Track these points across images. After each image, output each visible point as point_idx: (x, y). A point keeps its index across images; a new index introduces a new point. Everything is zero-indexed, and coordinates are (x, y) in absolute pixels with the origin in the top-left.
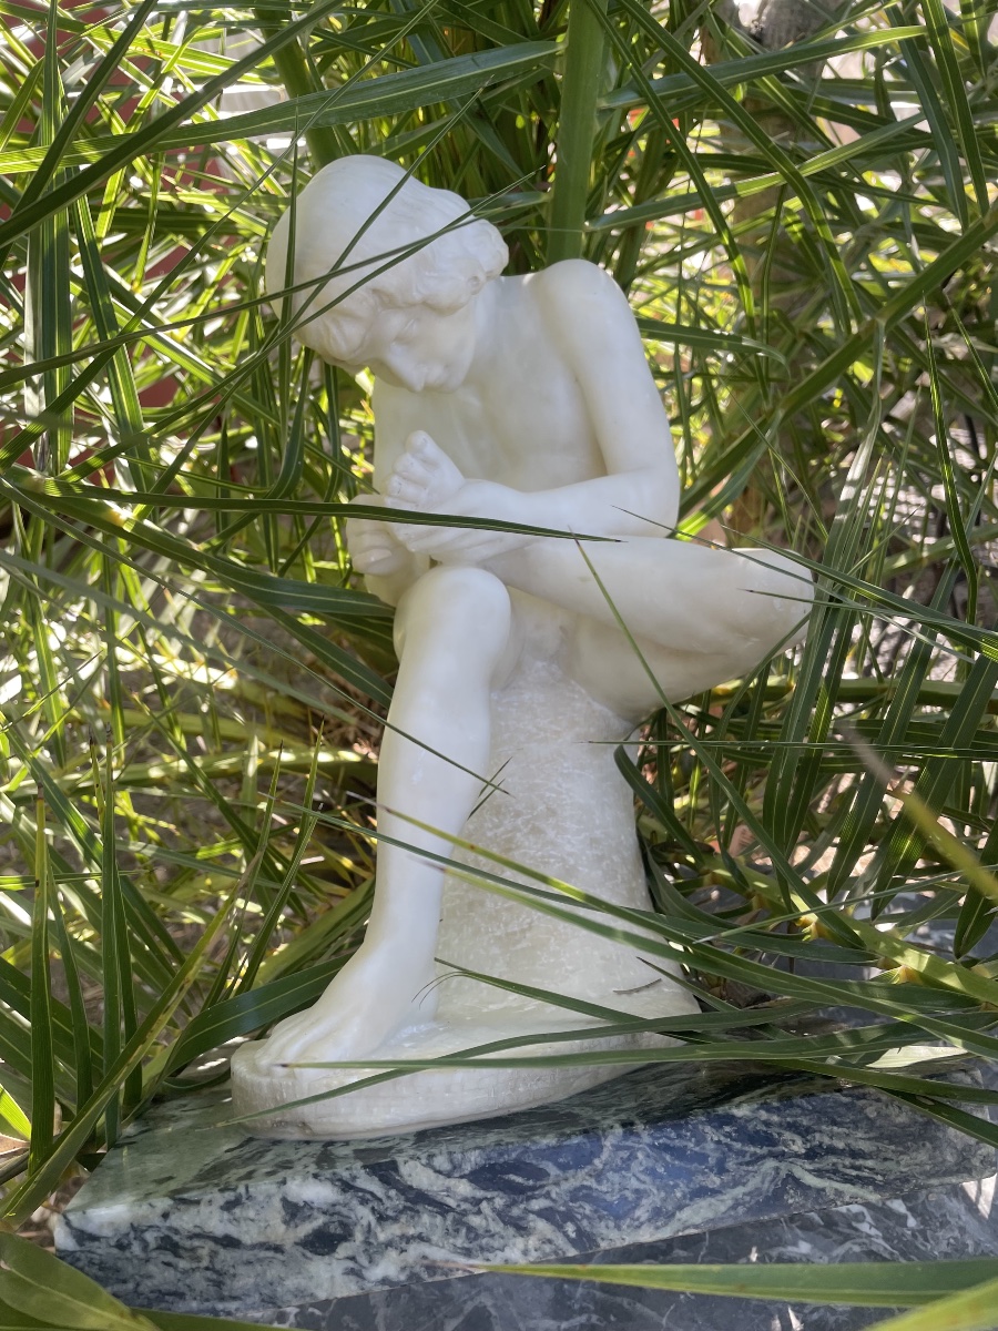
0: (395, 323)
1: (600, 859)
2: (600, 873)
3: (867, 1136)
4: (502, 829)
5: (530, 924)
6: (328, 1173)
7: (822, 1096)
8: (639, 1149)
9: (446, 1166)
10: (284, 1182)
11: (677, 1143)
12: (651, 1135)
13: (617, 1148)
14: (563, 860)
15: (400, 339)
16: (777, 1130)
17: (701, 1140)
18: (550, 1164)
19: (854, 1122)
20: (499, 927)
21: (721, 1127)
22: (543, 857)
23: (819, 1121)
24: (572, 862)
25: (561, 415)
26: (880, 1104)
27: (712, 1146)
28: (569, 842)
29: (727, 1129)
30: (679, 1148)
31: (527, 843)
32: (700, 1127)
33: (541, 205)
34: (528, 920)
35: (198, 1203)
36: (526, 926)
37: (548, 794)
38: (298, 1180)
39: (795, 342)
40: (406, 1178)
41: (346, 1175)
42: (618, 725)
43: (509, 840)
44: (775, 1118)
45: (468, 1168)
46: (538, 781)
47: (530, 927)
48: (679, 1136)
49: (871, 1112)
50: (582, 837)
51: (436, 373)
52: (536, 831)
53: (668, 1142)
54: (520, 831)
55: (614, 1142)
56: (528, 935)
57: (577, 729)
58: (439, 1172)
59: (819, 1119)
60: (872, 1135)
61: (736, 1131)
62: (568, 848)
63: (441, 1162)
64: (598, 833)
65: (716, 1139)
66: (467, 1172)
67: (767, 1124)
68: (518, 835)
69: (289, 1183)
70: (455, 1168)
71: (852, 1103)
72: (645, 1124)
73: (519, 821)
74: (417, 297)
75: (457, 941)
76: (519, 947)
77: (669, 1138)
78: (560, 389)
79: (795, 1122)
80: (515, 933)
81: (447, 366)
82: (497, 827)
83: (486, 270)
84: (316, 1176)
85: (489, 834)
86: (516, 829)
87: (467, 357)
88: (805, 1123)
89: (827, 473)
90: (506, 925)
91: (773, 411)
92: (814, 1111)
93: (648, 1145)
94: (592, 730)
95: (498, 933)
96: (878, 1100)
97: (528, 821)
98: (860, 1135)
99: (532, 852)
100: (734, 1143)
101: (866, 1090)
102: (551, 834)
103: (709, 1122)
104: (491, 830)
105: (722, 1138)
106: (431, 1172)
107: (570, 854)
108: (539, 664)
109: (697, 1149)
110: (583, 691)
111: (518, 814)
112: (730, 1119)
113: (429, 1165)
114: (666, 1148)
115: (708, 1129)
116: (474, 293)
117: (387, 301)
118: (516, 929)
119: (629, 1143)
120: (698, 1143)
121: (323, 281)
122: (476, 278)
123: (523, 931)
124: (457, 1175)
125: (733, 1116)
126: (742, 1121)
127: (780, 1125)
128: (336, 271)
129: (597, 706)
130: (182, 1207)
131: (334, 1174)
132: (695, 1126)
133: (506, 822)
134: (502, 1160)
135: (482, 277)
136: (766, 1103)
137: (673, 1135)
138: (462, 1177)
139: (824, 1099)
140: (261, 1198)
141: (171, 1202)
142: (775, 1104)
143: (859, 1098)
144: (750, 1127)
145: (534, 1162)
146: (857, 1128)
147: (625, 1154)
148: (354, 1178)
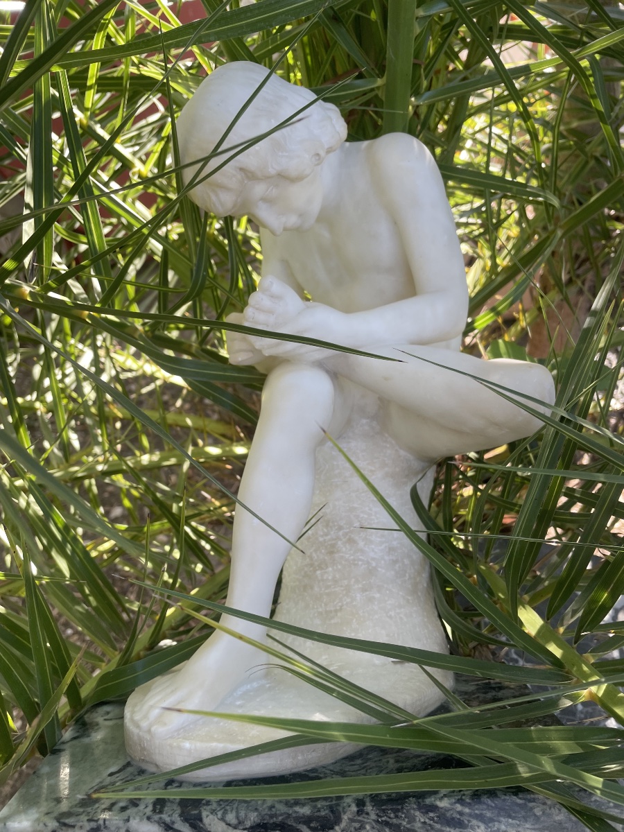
0: (259, 189)
1: (395, 562)
2: (393, 573)
3: (533, 827)
4: (329, 537)
5: (341, 607)
6: (156, 817)
7: (503, 797)
8: (367, 823)
9: (234, 821)
10: (128, 820)
11: (395, 821)
12: (377, 815)
13: (352, 820)
14: (368, 563)
15: (264, 199)
16: (467, 818)
17: (412, 820)
18: (305, 827)
19: (524, 817)
20: (321, 606)
21: (427, 813)
22: (354, 560)
23: (499, 815)
24: (374, 564)
25: (384, 249)
26: (545, 807)
27: (419, 825)
28: (373, 551)
29: (431, 815)
30: (396, 824)
31: (344, 549)
32: (412, 812)
33: (378, 88)
34: (340, 604)
35: (73, 827)
36: (338, 608)
37: (362, 515)
38: (137, 820)
39: (587, 163)
40: (207, 826)
41: (168, 819)
42: (417, 465)
43: (333, 546)
44: (467, 810)
45: (248, 824)
46: (355, 505)
47: (341, 609)
48: (397, 817)
49: (538, 812)
50: (383, 547)
51: (293, 220)
52: (351, 541)
53: (388, 820)
54: (341, 540)
55: (350, 816)
56: (339, 614)
57: (386, 469)
58: (229, 825)
59: (499, 813)
60: (537, 826)
61: (437, 817)
62: (372, 554)
63: (231, 817)
64: (395, 543)
65: (423, 820)
66: (247, 826)
67: (461, 813)
68: (339, 543)
69: (131, 821)
70: (240, 823)
71: (525, 804)
72: (373, 806)
73: (341, 533)
74: (272, 171)
75: (294, 610)
76: (333, 621)
77: (390, 818)
78: (383, 229)
79: (481, 814)
80: (331, 612)
81: (301, 215)
82: (326, 535)
83: (326, 147)
84: (149, 818)
85: (321, 539)
86: (338, 538)
87: (315, 208)
88: (488, 815)
89: (609, 253)
90: (326, 605)
91: (554, 231)
92: (496, 807)
93: (374, 820)
94: (397, 470)
95: (320, 610)
96: (544, 804)
97: (347, 534)
98: (527, 826)
99: (347, 556)
100: (436, 824)
101: (536, 796)
102: (361, 544)
103: (419, 809)
104: (322, 536)
105: (427, 820)
106: (224, 824)
107: (373, 559)
108: (364, 421)
109: (408, 826)
110: (393, 442)
111: (340, 528)
112: (433, 808)
113: (223, 819)
114: (387, 824)
115: (417, 813)
116: (318, 165)
117: (249, 175)
118: (332, 609)
119: (359, 818)
120: (409, 823)
121: (206, 160)
122: (318, 155)
123: (336, 611)
124: (242, 828)
125: (437, 807)
126: (443, 811)
127: (470, 815)
128: (215, 153)
129: (402, 453)
130: (64, 828)
131: (160, 818)
132: (408, 811)
133: (332, 533)
134: (272, 821)
135: (322, 153)
136: (461, 799)
137: (392, 815)
138: (244, 829)
139: (504, 800)
140: (113, 829)
141: (57, 824)
142: (468, 800)
143: (530, 801)
144: (448, 814)
145: (294, 825)
146: (526, 821)
147: (357, 825)
148: (173, 823)
